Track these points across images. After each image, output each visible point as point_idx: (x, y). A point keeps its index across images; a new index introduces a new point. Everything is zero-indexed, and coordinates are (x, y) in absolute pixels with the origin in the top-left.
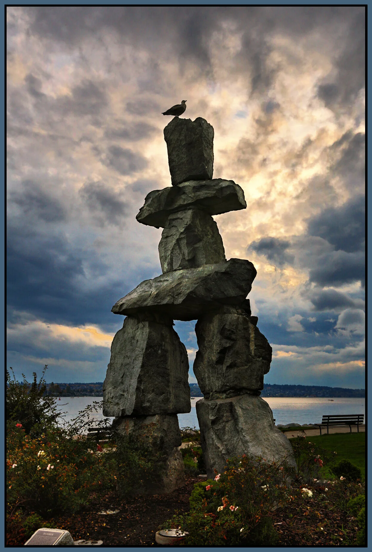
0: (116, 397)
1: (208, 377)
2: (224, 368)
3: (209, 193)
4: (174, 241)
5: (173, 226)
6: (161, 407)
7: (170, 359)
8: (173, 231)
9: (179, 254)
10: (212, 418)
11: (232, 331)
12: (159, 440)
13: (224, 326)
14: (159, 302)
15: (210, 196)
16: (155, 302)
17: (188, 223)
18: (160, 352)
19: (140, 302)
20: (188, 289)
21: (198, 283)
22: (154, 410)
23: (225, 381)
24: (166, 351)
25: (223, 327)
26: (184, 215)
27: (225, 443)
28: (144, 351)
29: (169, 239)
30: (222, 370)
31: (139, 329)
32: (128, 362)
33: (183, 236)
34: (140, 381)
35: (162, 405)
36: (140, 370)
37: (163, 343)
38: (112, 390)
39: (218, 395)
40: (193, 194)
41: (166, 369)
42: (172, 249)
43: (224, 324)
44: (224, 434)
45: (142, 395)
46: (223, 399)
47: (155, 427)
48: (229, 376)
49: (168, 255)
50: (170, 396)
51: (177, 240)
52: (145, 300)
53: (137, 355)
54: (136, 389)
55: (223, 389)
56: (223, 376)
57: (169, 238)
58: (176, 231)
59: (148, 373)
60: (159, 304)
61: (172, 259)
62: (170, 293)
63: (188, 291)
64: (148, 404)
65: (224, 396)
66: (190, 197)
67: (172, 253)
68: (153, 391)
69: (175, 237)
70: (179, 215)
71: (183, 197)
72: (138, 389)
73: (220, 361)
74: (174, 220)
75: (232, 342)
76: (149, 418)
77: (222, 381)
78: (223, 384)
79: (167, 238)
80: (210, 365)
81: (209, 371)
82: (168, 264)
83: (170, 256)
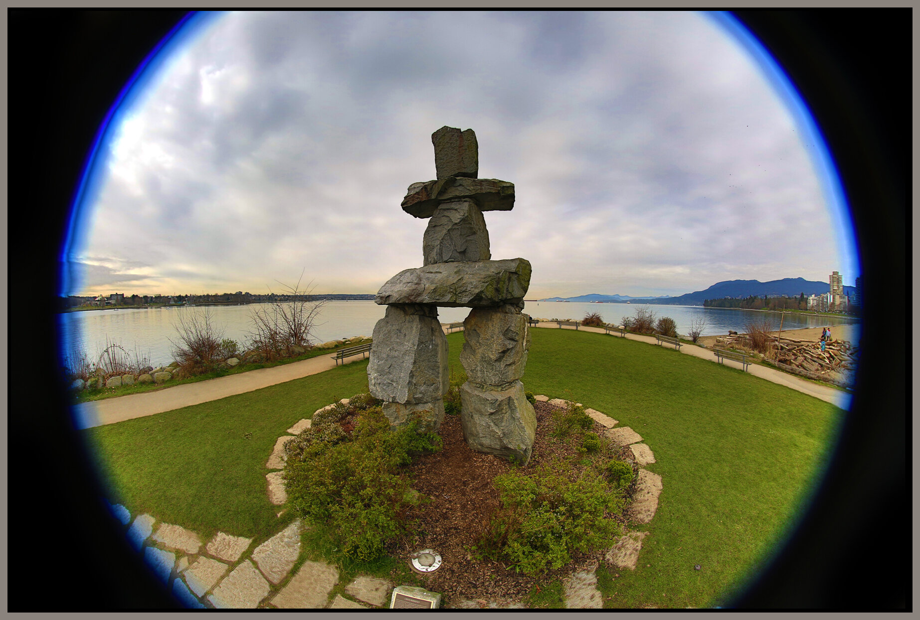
0: (384, 385)
1: (481, 371)
2: (503, 366)
3: (492, 189)
4: (445, 232)
5: (444, 216)
6: (432, 395)
7: (440, 352)
8: (444, 221)
9: (450, 245)
10: (492, 411)
11: (517, 333)
12: (432, 423)
13: (509, 327)
14: (438, 299)
15: (494, 192)
16: (433, 299)
17: (466, 215)
18: (431, 347)
19: (413, 297)
20: (476, 287)
21: (487, 282)
22: (426, 400)
24: (437, 345)
25: (507, 329)
26: (459, 206)
27: (502, 428)
28: (416, 347)
29: (438, 229)
30: (500, 368)
31: (406, 322)
32: (396, 355)
33: (456, 227)
34: (412, 375)
35: (433, 394)
36: (411, 366)
37: (434, 337)
38: (379, 377)
39: (493, 388)
40: (472, 187)
41: (437, 362)
42: (442, 239)
43: (509, 325)
44: (502, 422)
45: (414, 388)
47: (429, 414)
48: (506, 372)
49: (436, 244)
50: (440, 385)
51: (449, 230)
52: (419, 295)
53: (407, 351)
54: (408, 383)
55: (500, 384)
56: (502, 373)
57: (438, 227)
58: (448, 221)
59: (419, 368)
60: (438, 301)
61: (441, 250)
62: (451, 290)
63: (477, 291)
64: (420, 396)
65: (500, 389)
66: (468, 189)
67: (441, 242)
68: (425, 383)
69: (446, 227)
70: (453, 206)
71: (460, 188)
72: (410, 382)
73: (499, 360)
74: (444, 210)
75: (514, 343)
76: (421, 405)
77: (499, 377)
78: (500, 379)
79: (436, 228)
80: (485, 361)
81: (483, 366)
82: (437, 254)
83: (439, 246)
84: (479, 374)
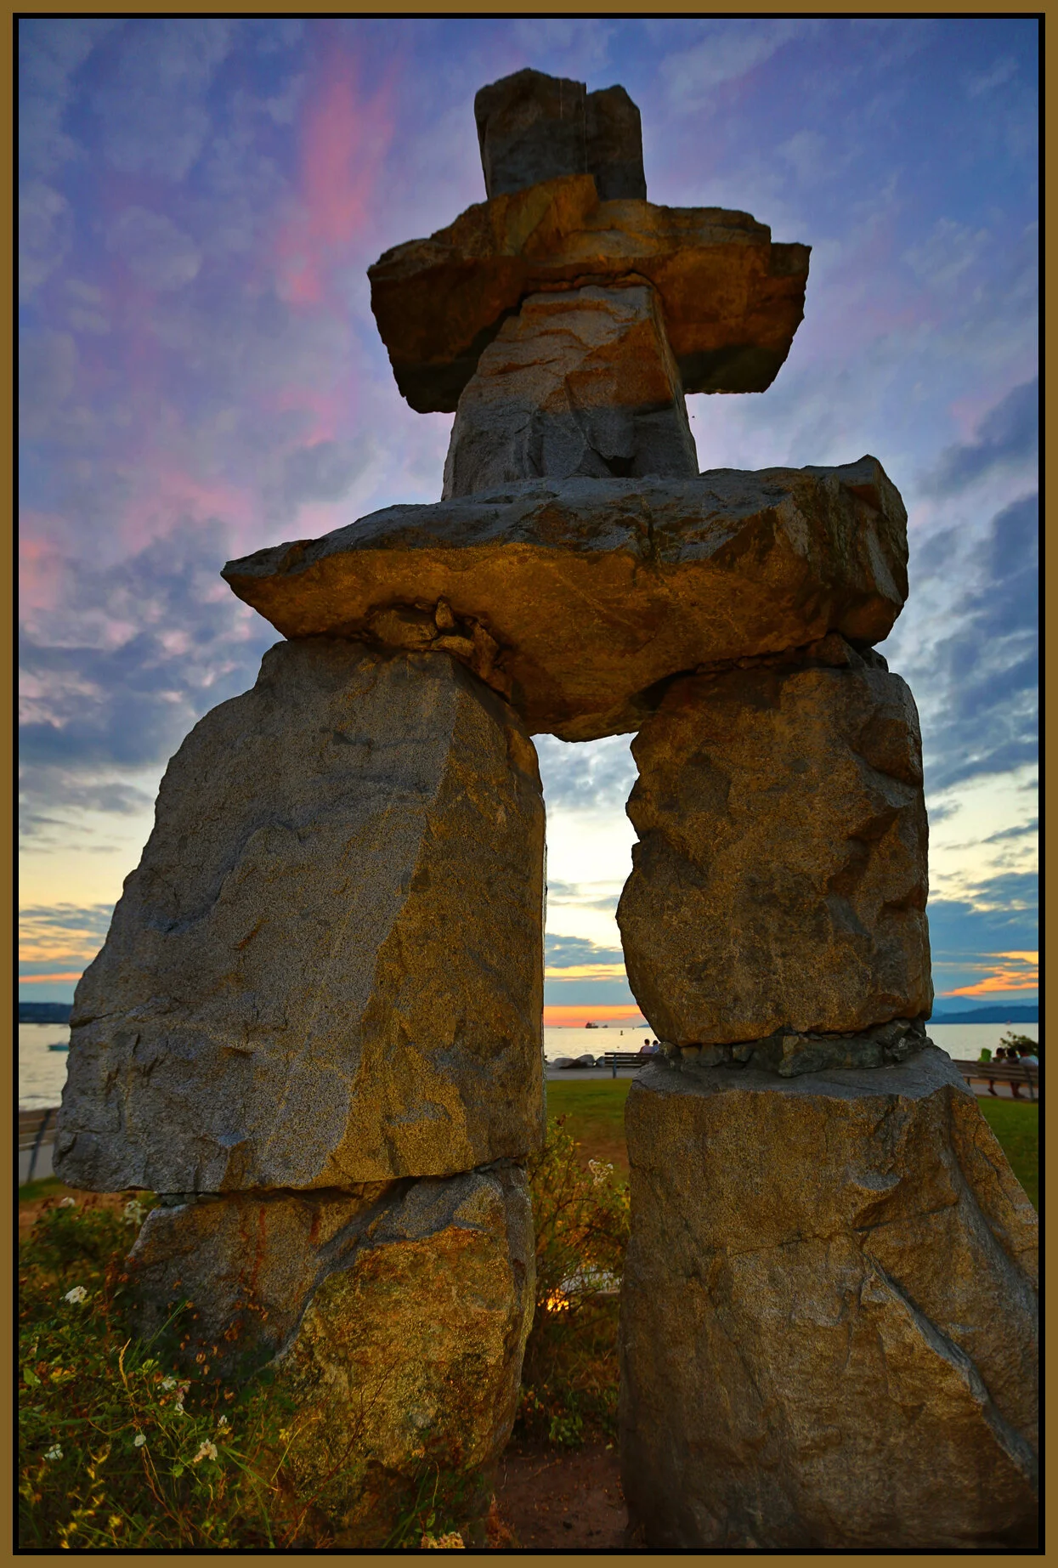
5: (546, 333)
6: (494, 1121)
8: (547, 348)
9: (573, 430)
18: (501, 814)
23: (879, 976)
24: (529, 818)
26: (607, 297)
33: (602, 364)
36: (400, 905)
39: (830, 1049)
42: (542, 410)
46: (861, 1066)
51: (567, 378)
55: (869, 1020)
56: (869, 950)
57: (523, 371)
61: (536, 444)
65: (870, 1052)
67: (538, 420)
68: (459, 1029)
69: (555, 368)
73: (845, 879)
77: (863, 979)
78: (868, 990)
79: (512, 376)
80: (771, 900)
81: (762, 930)
82: (519, 460)
83: (528, 431)
84: (743, 980)
